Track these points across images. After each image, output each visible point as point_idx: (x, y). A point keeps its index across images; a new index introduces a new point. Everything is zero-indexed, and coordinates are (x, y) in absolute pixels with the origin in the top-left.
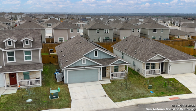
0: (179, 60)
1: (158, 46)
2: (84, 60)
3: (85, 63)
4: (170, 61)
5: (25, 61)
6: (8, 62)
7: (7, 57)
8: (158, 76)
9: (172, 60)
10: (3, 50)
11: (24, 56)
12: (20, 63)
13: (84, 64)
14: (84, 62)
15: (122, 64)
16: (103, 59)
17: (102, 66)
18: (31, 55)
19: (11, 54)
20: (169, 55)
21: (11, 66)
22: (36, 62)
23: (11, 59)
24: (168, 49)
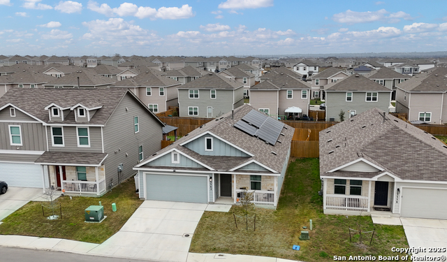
0: (430, 179)
1: (387, 138)
2: (175, 155)
3: (178, 162)
4: (397, 179)
5: (79, 146)
6: (53, 145)
7: (52, 136)
8: (363, 214)
9: (403, 178)
10: (44, 124)
11: (78, 137)
12: (71, 149)
13: (175, 162)
14: (176, 159)
15: (259, 172)
16: (222, 157)
17: (213, 171)
18: (89, 137)
19: (57, 131)
20: (407, 163)
21: (56, 153)
22: (96, 150)
23: (58, 141)
24: (414, 147)
